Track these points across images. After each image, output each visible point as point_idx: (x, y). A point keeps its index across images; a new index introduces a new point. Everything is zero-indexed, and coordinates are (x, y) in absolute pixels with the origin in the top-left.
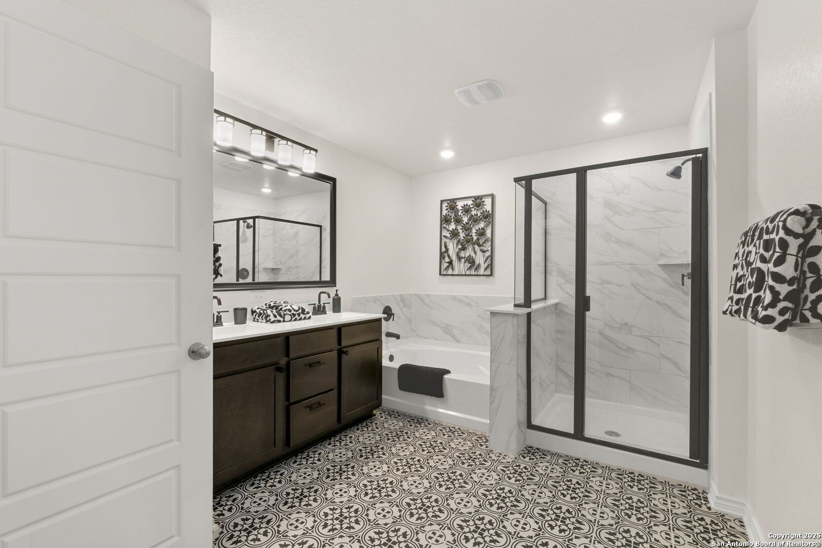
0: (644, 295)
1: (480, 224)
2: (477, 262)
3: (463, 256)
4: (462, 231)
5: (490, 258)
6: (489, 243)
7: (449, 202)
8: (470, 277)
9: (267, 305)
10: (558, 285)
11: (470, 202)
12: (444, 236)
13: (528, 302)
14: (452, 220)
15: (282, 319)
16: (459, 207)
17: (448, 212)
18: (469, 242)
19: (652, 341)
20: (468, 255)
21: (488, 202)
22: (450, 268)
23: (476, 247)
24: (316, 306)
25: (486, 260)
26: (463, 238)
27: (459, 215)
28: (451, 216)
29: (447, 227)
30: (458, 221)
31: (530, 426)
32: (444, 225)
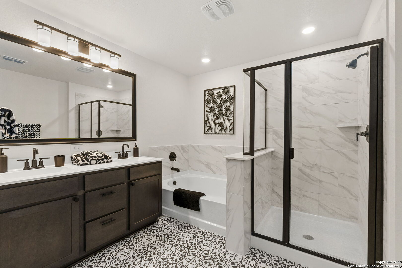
0: (328, 146)
1: (227, 104)
2: (225, 126)
3: (217, 123)
4: (216, 108)
5: (232, 124)
6: (232, 115)
7: (209, 91)
8: (221, 135)
9: (82, 153)
10: (274, 140)
11: (221, 91)
12: (207, 111)
13: (252, 151)
14: (211, 101)
15: (89, 163)
16: (215, 94)
17: (209, 97)
18: (221, 114)
19: (332, 175)
20: (220, 122)
21: (231, 90)
22: (210, 130)
23: (225, 117)
24: (121, 153)
25: (230, 125)
26: (217, 112)
27: (215, 98)
28: (210, 99)
29: (208, 105)
30: (215, 102)
31: (254, 234)
32: (207, 105)
